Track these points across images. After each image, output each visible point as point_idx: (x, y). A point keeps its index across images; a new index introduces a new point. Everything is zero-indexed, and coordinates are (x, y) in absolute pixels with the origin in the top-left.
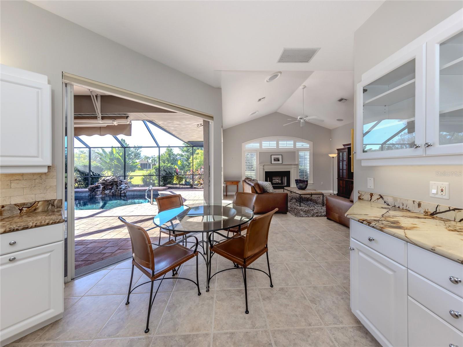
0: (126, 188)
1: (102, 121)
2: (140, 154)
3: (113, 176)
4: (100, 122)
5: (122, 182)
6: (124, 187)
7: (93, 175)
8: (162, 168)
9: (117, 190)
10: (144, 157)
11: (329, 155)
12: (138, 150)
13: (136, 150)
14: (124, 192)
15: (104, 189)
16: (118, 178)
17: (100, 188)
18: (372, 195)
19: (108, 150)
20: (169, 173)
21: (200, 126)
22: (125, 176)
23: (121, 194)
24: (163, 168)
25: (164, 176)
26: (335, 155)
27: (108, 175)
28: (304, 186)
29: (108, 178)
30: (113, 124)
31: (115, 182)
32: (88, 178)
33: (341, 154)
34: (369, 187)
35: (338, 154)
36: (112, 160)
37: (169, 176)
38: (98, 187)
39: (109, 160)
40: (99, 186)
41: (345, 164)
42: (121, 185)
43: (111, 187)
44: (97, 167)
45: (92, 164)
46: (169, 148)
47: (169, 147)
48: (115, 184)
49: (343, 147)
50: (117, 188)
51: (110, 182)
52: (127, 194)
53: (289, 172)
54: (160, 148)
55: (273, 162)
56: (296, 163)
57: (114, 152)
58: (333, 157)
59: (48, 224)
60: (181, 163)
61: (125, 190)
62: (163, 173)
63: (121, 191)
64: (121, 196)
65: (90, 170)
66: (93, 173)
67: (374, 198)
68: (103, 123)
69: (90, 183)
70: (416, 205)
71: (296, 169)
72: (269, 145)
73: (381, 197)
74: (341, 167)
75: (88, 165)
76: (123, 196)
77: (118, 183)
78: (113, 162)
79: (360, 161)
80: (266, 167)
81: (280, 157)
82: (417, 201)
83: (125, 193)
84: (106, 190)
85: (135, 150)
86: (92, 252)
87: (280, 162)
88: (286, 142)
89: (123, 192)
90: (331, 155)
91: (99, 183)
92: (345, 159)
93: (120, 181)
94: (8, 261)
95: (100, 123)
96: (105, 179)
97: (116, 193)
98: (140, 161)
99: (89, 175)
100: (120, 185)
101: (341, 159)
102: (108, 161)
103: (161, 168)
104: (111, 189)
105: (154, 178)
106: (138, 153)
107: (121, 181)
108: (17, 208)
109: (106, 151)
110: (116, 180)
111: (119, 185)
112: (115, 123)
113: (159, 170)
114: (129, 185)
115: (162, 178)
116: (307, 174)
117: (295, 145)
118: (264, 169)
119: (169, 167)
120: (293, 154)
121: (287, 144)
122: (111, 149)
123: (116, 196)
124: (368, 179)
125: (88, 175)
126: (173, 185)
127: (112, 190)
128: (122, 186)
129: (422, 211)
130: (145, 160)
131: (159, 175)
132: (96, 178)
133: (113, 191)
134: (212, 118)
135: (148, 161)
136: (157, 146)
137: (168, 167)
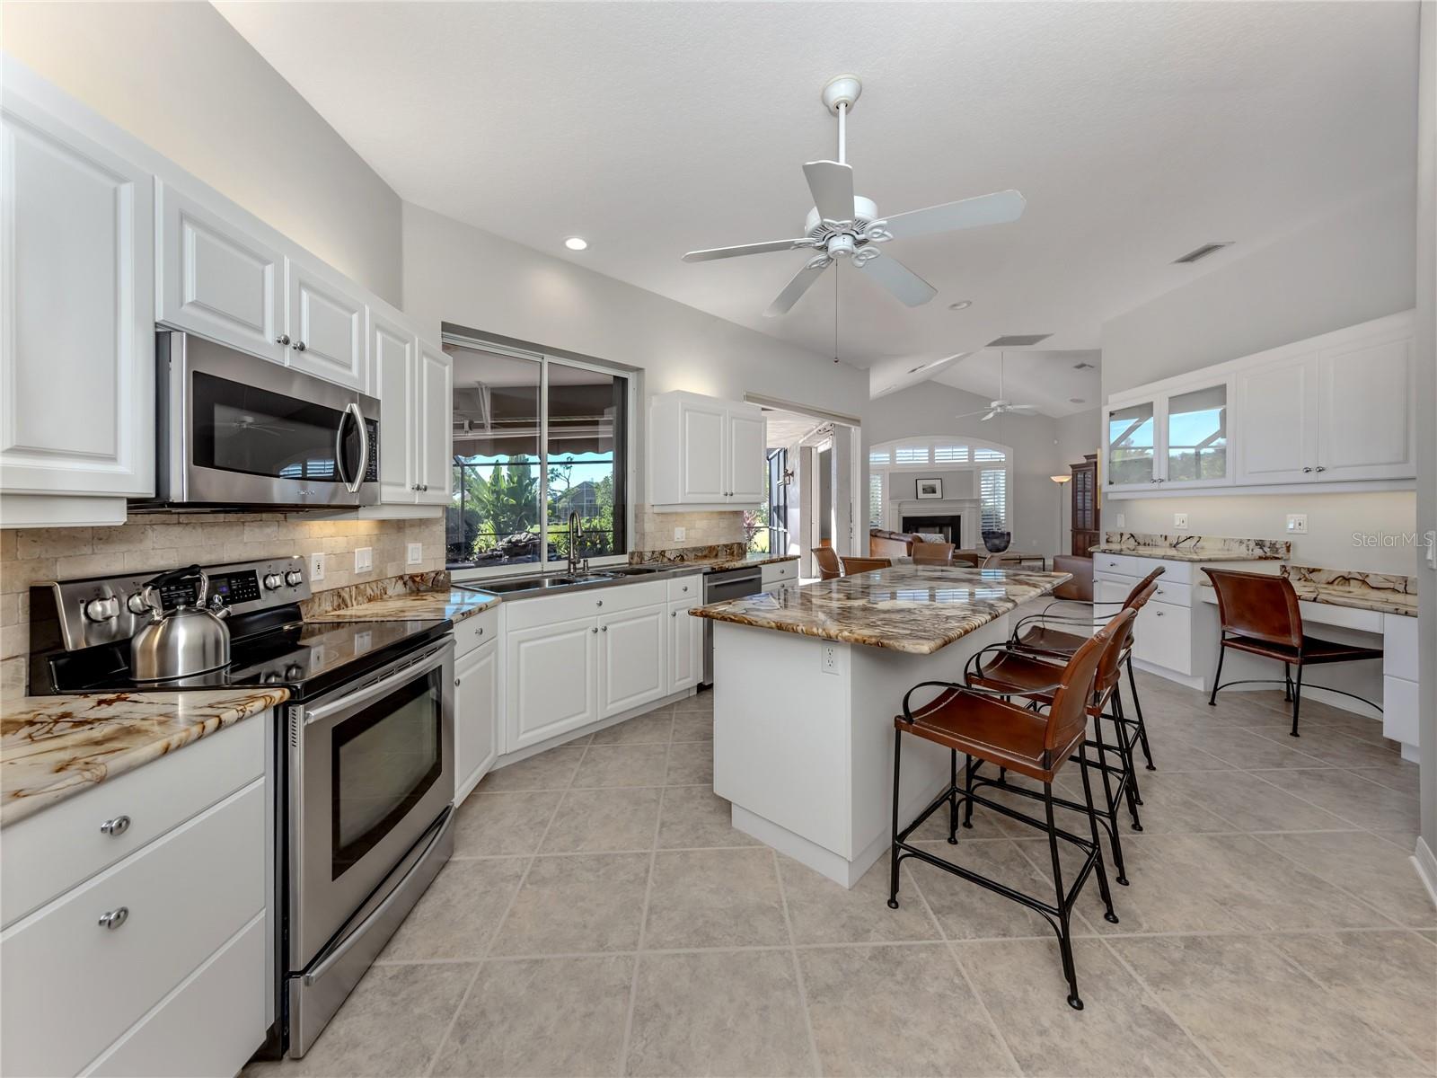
11: (1052, 478)
18: (1122, 535)
21: (822, 432)
26: (1066, 479)
28: (1003, 545)
33: (1080, 476)
34: (1118, 525)
35: (1074, 476)
41: (1089, 498)
49: (1084, 461)
53: (959, 517)
55: (921, 495)
56: (975, 498)
58: (1062, 483)
67: (1125, 538)
70: (1163, 538)
71: (974, 510)
72: (912, 456)
73: (1132, 536)
74: (1080, 505)
79: (1106, 494)
80: (904, 507)
81: (937, 484)
82: (1164, 535)
87: (938, 495)
88: (950, 450)
90: (1056, 479)
92: (1089, 487)
101: (1080, 487)
116: (999, 522)
117: (971, 456)
118: (900, 512)
120: (968, 476)
121: (952, 455)
124: (1119, 515)
129: (1168, 544)
134: (856, 422)
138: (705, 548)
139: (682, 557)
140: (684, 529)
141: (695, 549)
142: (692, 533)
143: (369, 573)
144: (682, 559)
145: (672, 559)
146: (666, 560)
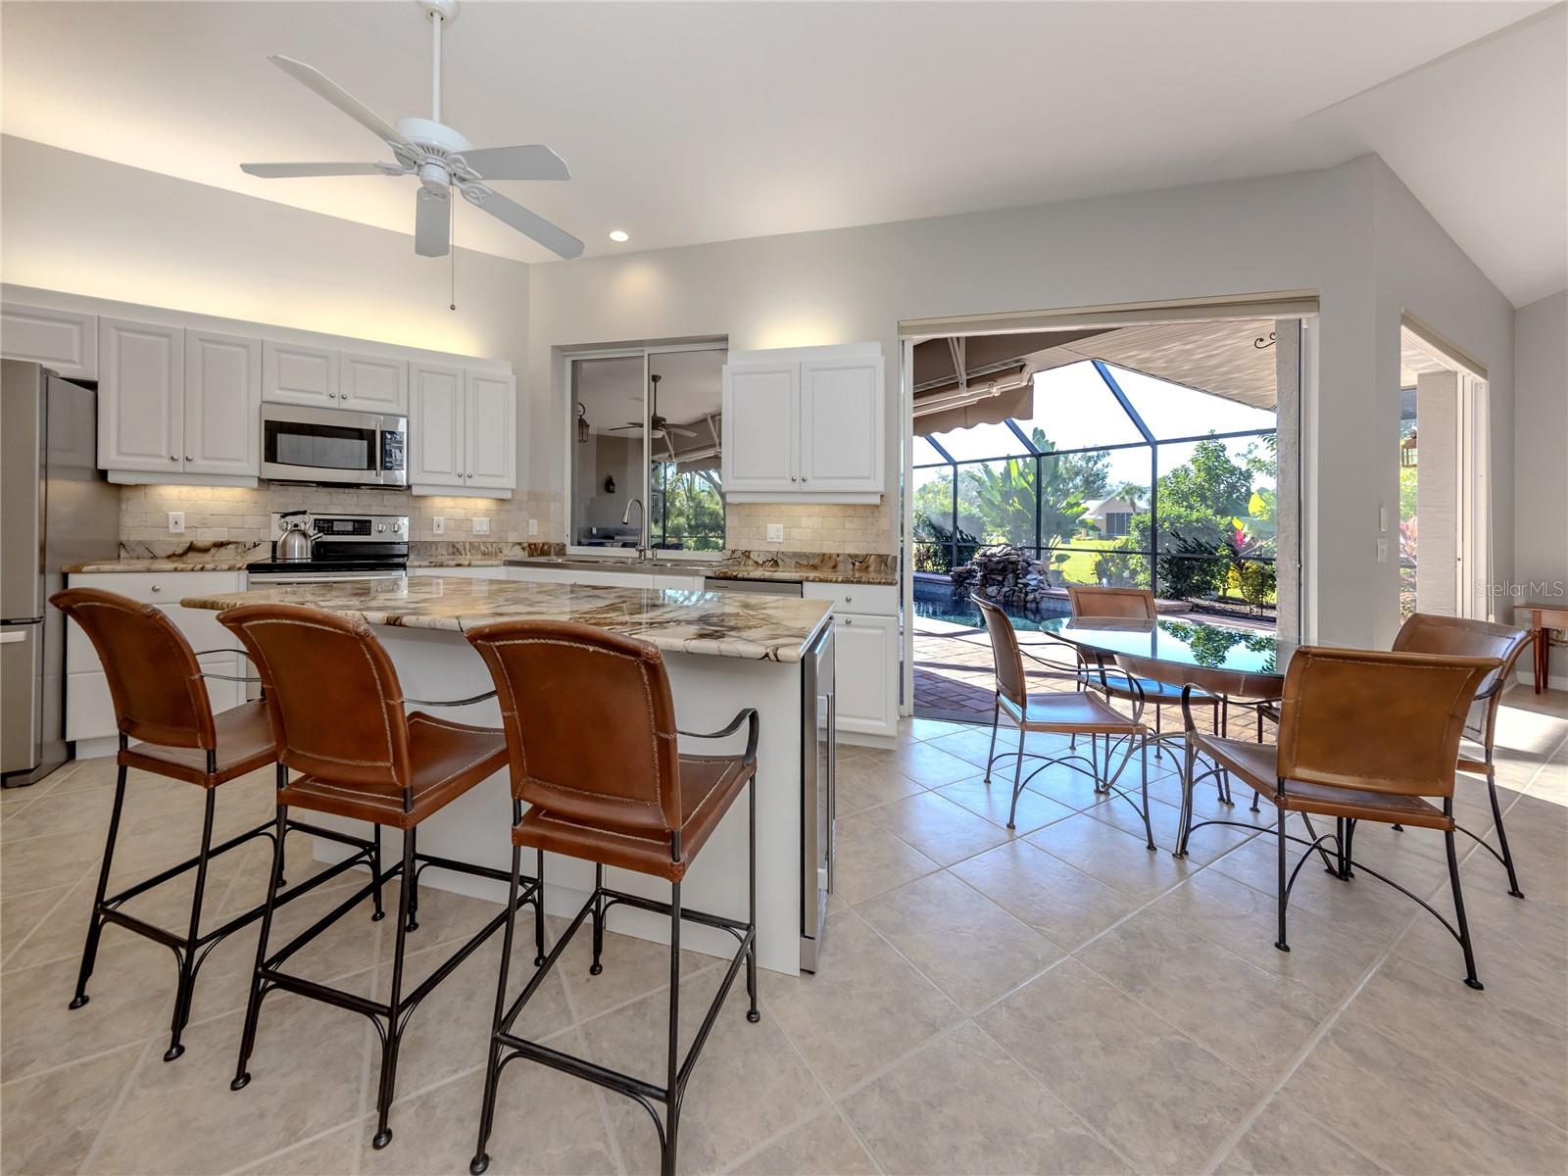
0: (1042, 585)
1: (968, 392)
2: (1103, 478)
3: (1007, 545)
4: (965, 395)
5: (1029, 565)
6: (1033, 583)
7: (962, 538)
8: (1167, 525)
9: (1017, 589)
10: (1120, 490)
12: (1096, 463)
13: (1090, 465)
14: (1035, 598)
15: (986, 581)
16: (1020, 553)
17: (975, 577)
19: (997, 468)
20: (1194, 545)
22: (1039, 549)
23: (1026, 602)
24: (1172, 524)
25: (1174, 557)
27: (996, 542)
29: (994, 550)
30: (990, 393)
31: (1012, 563)
32: (951, 546)
36: (1006, 496)
37: (1197, 560)
38: (970, 574)
39: (999, 498)
40: (974, 571)
42: (1027, 574)
43: (1000, 578)
44: (971, 518)
45: (959, 509)
46: (1210, 444)
47: (1213, 437)
48: (1010, 571)
50: (1016, 585)
51: (999, 562)
52: (1043, 605)
54: (1159, 447)
57: (1014, 473)
59: (880, 583)
60: (1268, 504)
61: (1036, 591)
62: (1168, 546)
63: (1026, 594)
64: (1026, 609)
65: (956, 527)
66: (961, 532)
68: (969, 397)
69: (955, 561)
75: (952, 511)
76: (1031, 610)
77: (1020, 567)
78: (1011, 501)
83: (1037, 603)
84: (990, 586)
85: (1087, 464)
86: (944, 696)
89: (1031, 597)
91: (973, 564)
93: (1024, 561)
94: (844, 623)
95: (966, 397)
96: (988, 553)
97: (1014, 598)
98: (1103, 505)
99: (955, 541)
100: (1025, 576)
102: (997, 498)
103: (1161, 526)
104: (1001, 584)
105: (1134, 561)
106: (1098, 475)
107: (1027, 563)
108: (850, 560)
109: (993, 471)
110: (1014, 558)
111: (1021, 576)
112: (995, 391)
113: (1152, 532)
114: (1051, 580)
115: (1166, 566)
119: (1197, 521)
122: (1005, 461)
123: (1012, 606)
125: (951, 537)
126: (1227, 603)
127: (1004, 586)
128: (1028, 577)
130: (1123, 498)
131: (1154, 554)
132: (968, 547)
133: (1005, 589)
134: (1311, 301)
135: (1133, 504)
136: (1144, 440)
137: (1190, 522)
138: (814, 556)
139: (776, 561)
140: (781, 526)
141: (795, 555)
142: (795, 533)
143: (488, 536)
144: (776, 563)
145: (761, 563)
146: (751, 562)
